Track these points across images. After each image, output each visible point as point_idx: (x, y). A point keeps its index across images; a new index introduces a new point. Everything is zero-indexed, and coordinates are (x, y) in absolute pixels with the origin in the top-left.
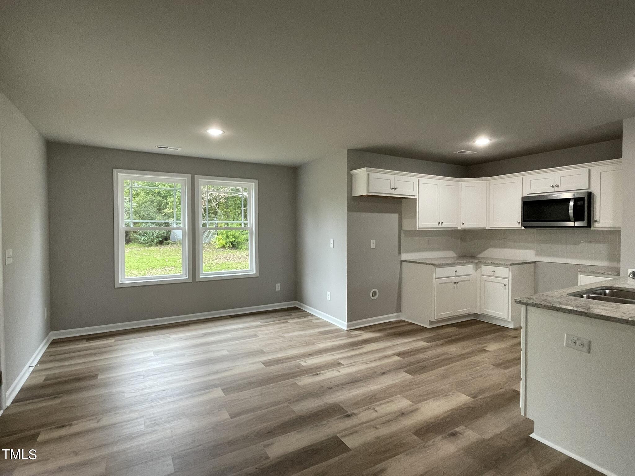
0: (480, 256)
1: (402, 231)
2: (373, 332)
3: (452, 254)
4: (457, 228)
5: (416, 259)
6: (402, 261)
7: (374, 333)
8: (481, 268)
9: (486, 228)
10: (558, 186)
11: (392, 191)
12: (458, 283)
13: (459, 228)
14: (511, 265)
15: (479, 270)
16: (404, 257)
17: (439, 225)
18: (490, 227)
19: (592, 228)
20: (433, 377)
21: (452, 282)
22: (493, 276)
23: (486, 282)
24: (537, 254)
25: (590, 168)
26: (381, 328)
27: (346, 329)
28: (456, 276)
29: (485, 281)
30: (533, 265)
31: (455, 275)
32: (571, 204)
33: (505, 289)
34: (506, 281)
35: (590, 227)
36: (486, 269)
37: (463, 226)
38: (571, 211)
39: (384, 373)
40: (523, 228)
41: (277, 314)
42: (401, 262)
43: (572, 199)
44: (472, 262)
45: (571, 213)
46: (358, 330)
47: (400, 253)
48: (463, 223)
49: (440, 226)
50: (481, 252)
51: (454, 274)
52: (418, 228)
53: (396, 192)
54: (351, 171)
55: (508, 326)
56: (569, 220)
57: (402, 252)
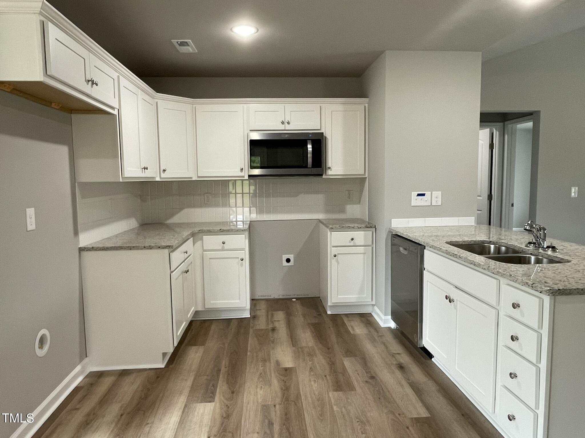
1: (76, 184)
3: (134, 223)
6: (80, 250)
8: (202, 239)
10: (289, 123)
11: (89, 88)
12: (188, 271)
13: (158, 179)
14: (247, 230)
15: (199, 243)
16: (83, 240)
17: (142, 172)
19: (324, 177)
22: (223, 250)
23: (211, 260)
25: (321, 105)
28: (184, 261)
29: (210, 258)
32: (310, 147)
33: (242, 266)
34: (241, 255)
35: (323, 175)
36: (211, 241)
37: (163, 175)
40: (247, 178)
42: (80, 253)
43: (308, 140)
45: (309, 158)
47: (76, 233)
48: (164, 170)
50: (172, 215)
52: (122, 178)
53: (93, 92)
55: (242, 316)
56: (306, 167)
57: (79, 230)
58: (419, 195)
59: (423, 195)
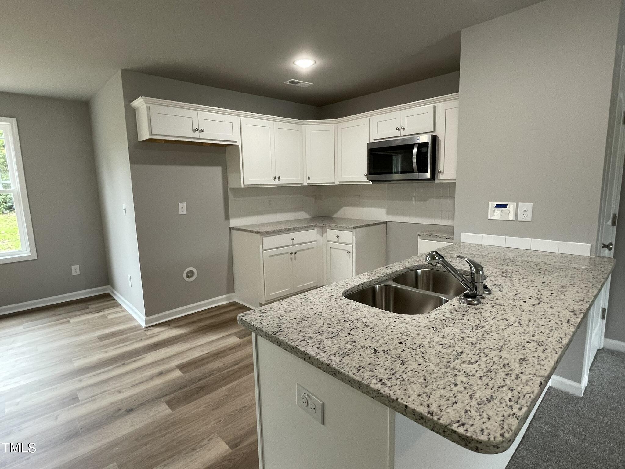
0: (335, 216)
1: (229, 189)
2: (179, 327)
3: (303, 215)
4: (302, 183)
5: (244, 226)
6: (231, 229)
7: (178, 329)
8: (326, 232)
9: (334, 183)
10: (403, 129)
11: (196, 134)
12: (295, 253)
13: (305, 184)
14: (354, 228)
15: (325, 235)
16: (234, 222)
17: (275, 180)
18: (340, 182)
19: (437, 181)
20: (202, 408)
21: (287, 253)
22: (338, 242)
23: (332, 249)
24: (388, 213)
25: (435, 105)
26: (190, 320)
27: (143, 325)
28: (293, 245)
29: (330, 248)
30: (385, 225)
31: (293, 243)
32: (415, 150)
33: (350, 258)
34: (349, 248)
35: (435, 180)
36: (331, 234)
37: (309, 182)
38: (414, 160)
39: (132, 410)
40: (371, 183)
41: (61, 310)
43: (416, 145)
44: (316, 226)
45: (415, 162)
46: (162, 326)
47: (227, 217)
48: (309, 178)
49: (277, 182)
51: (291, 242)
52: (244, 185)
53: (202, 136)
54: (132, 103)
56: (413, 172)
57: (230, 217)
58: (498, 206)
59: (505, 206)
